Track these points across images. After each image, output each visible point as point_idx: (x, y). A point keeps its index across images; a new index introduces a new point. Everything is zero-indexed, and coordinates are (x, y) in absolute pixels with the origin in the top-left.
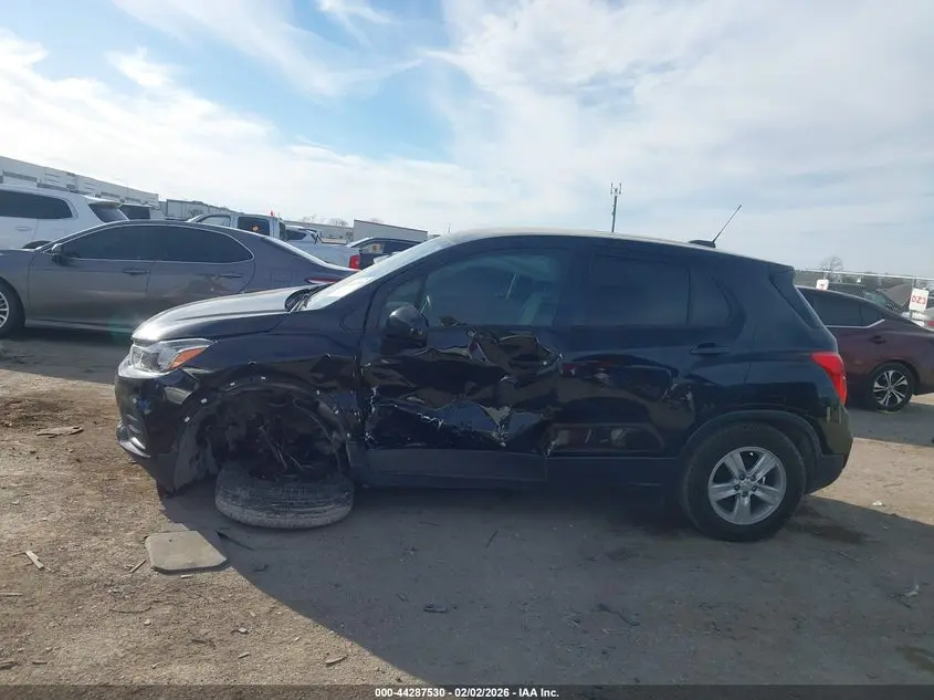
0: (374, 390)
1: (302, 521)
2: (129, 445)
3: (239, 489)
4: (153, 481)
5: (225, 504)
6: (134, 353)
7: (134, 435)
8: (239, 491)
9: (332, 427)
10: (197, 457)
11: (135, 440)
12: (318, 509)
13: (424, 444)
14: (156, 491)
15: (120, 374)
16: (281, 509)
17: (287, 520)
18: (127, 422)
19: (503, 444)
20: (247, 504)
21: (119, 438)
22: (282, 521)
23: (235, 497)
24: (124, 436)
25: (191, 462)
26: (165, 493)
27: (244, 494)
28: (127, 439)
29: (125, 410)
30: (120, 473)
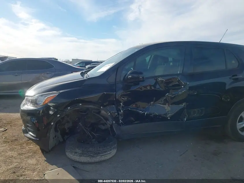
0: (121, 104)
1: (103, 158)
2: (28, 135)
3: (77, 149)
4: (38, 147)
5: (72, 155)
6: (26, 100)
7: (30, 131)
8: (77, 150)
9: (107, 119)
10: (55, 136)
11: (30, 133)
12: (109, 153)
13: (139, 122)
14: (40, 151)
15: (22, 109)
16: (95, 155)
17: (98, 159)
18: (26, 126)
19: (169, 118)
20: (81, 155)
21: (24, 133)
22: (96, 160)
23: (76, 153)
24: (25, 132)
25: (53, 139)
26: (44, 151)
27: (79, 151)
28: (27, 133)
29: (25, 122)
30: (25, 145)
